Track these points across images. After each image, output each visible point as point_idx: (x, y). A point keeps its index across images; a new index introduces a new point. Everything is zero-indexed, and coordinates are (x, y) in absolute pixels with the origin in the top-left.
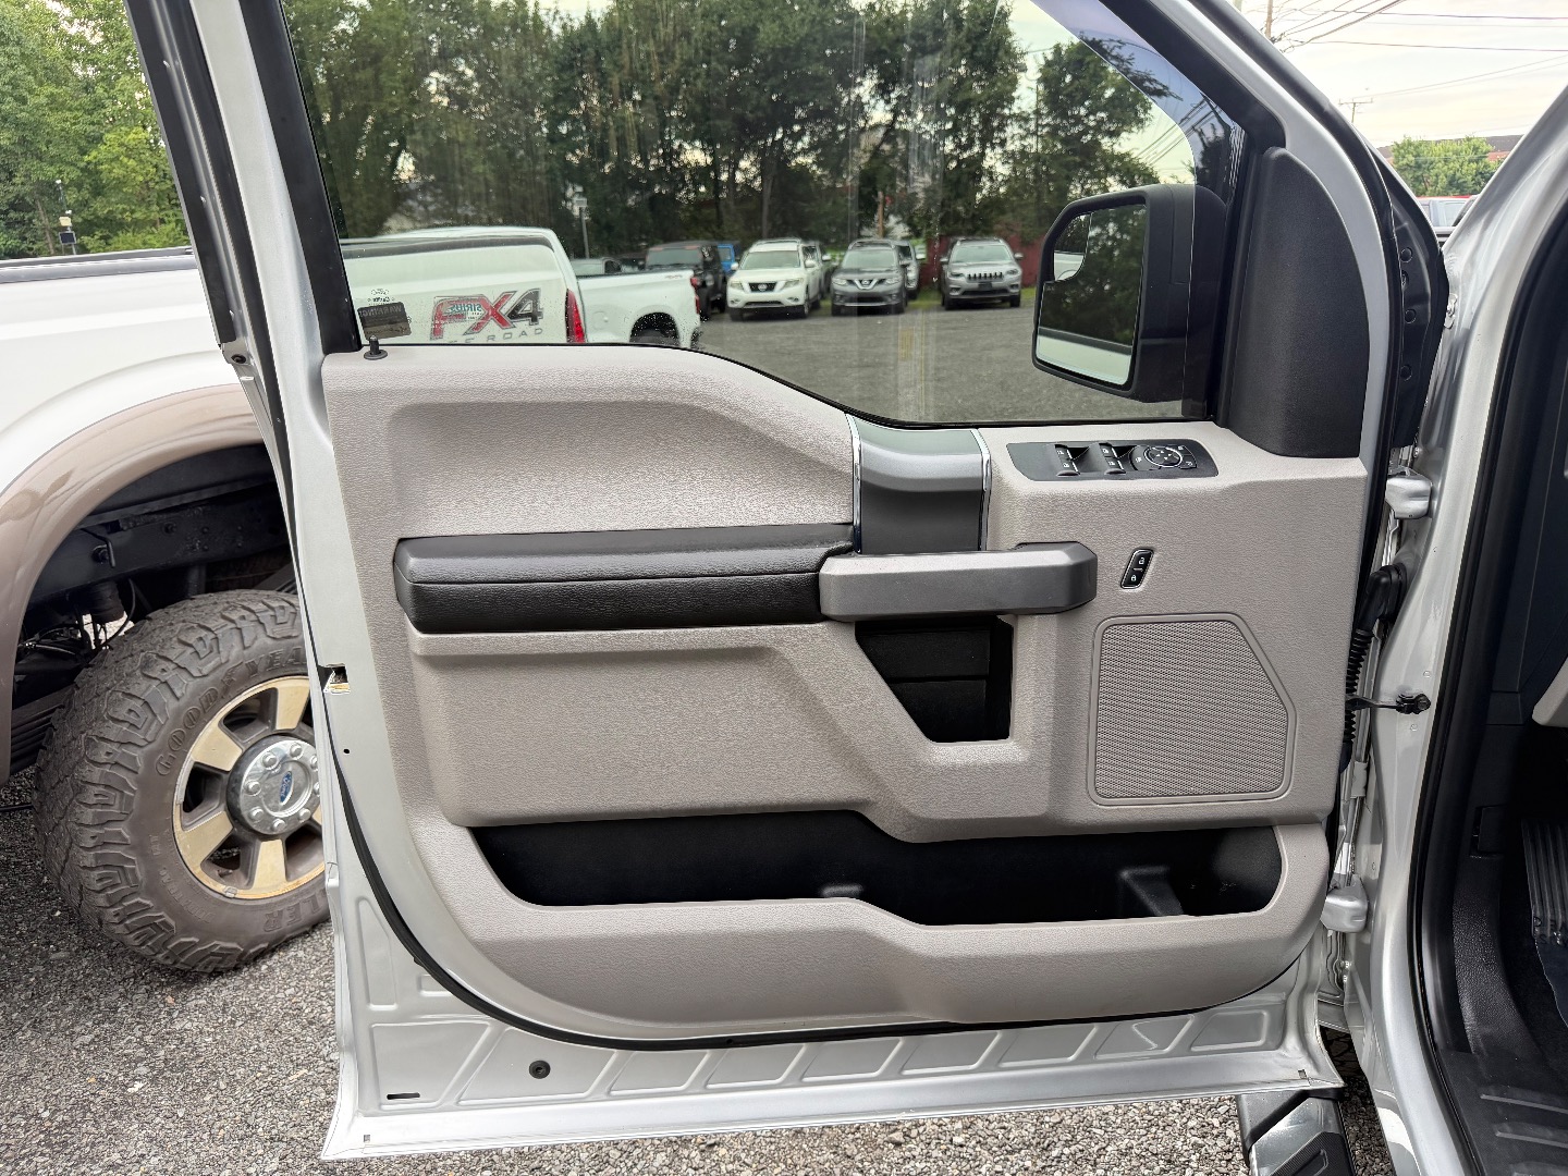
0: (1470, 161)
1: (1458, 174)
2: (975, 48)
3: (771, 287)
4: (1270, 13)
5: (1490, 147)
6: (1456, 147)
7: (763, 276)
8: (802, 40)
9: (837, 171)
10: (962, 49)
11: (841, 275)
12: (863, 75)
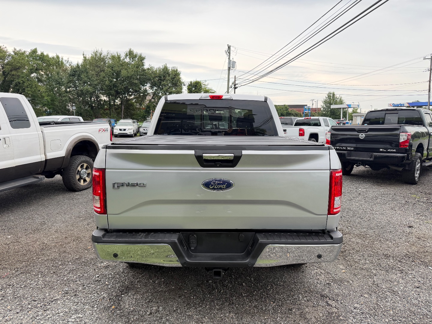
0: (285, 110)
1: (283, 113)
2: (173, 81)
3: (125, 130)
4: (235, 79)
5: (289, 107)
6: (282, 107)
7: (123, 127)
8: (132, 75)
9: (141, 104)
10: (170, 81)
11: (142, 128)
12: (147, 83)
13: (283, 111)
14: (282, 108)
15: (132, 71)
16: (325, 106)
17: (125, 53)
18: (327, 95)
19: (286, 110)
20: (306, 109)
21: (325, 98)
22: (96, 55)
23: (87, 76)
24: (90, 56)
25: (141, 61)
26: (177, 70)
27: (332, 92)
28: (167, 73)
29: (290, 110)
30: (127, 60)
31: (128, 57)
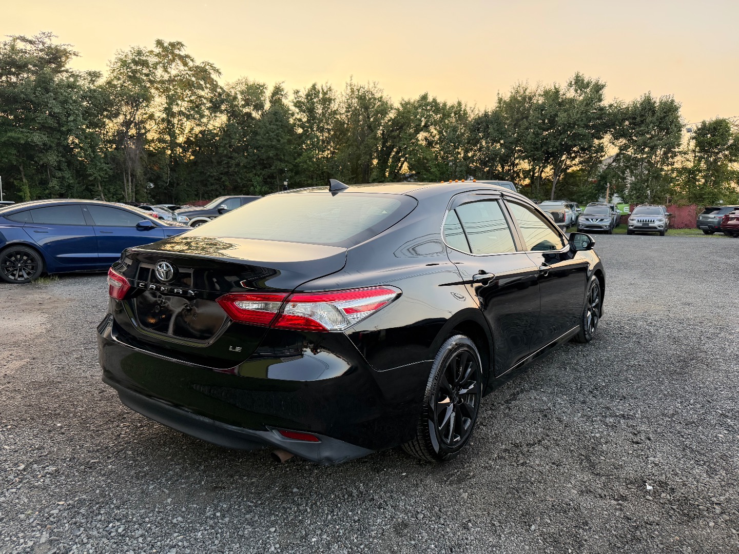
9: (589, 174)
10: (654, 123)
11: (583, 216)
12: (606, 134)
15: (578, 112)
17: (569, 82)
22: (517, 92)
23: (498, 130)
24: (509, 95)
25: (597, 91)
26: (673, 101)
28: (650, 109)
30: (571, 94)
31: (572, 88)
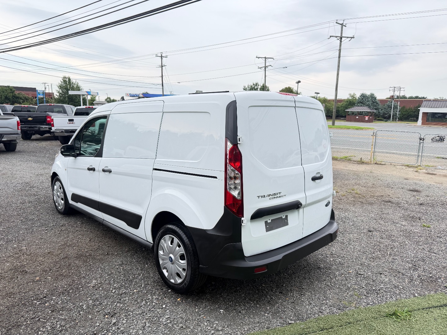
13: (8, 94)
14: (6, 90)
16: (61, 92)
18: (62, 79)
19: (12, 93)
20: (39, 93)
21: (60, 83)
27: (67, 76)
29: (17, 93)
